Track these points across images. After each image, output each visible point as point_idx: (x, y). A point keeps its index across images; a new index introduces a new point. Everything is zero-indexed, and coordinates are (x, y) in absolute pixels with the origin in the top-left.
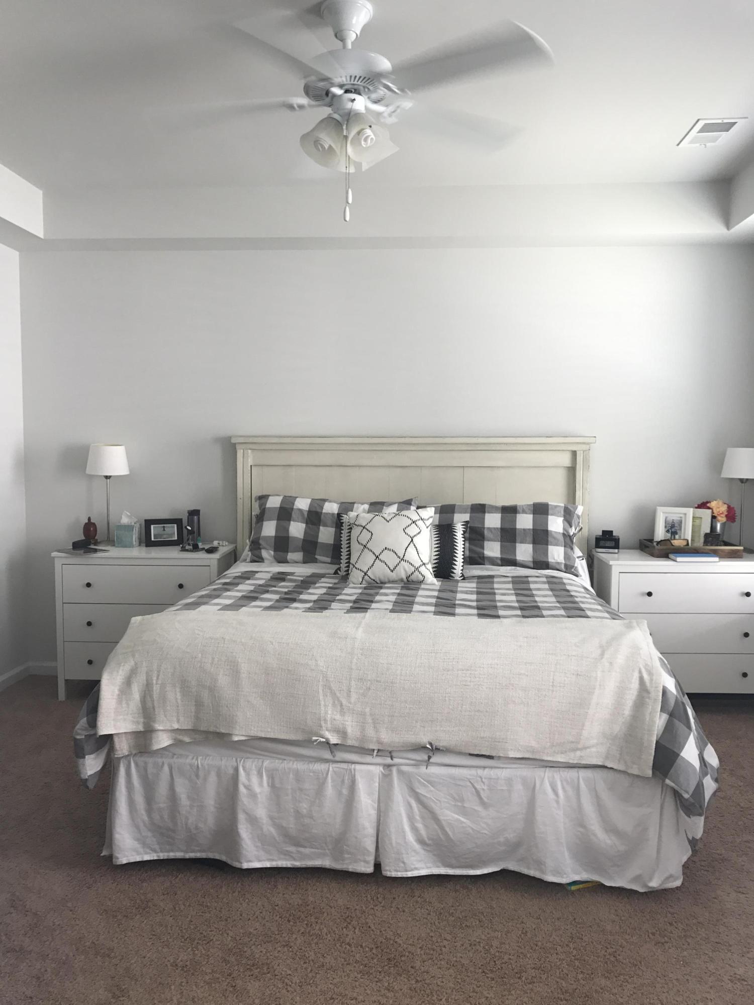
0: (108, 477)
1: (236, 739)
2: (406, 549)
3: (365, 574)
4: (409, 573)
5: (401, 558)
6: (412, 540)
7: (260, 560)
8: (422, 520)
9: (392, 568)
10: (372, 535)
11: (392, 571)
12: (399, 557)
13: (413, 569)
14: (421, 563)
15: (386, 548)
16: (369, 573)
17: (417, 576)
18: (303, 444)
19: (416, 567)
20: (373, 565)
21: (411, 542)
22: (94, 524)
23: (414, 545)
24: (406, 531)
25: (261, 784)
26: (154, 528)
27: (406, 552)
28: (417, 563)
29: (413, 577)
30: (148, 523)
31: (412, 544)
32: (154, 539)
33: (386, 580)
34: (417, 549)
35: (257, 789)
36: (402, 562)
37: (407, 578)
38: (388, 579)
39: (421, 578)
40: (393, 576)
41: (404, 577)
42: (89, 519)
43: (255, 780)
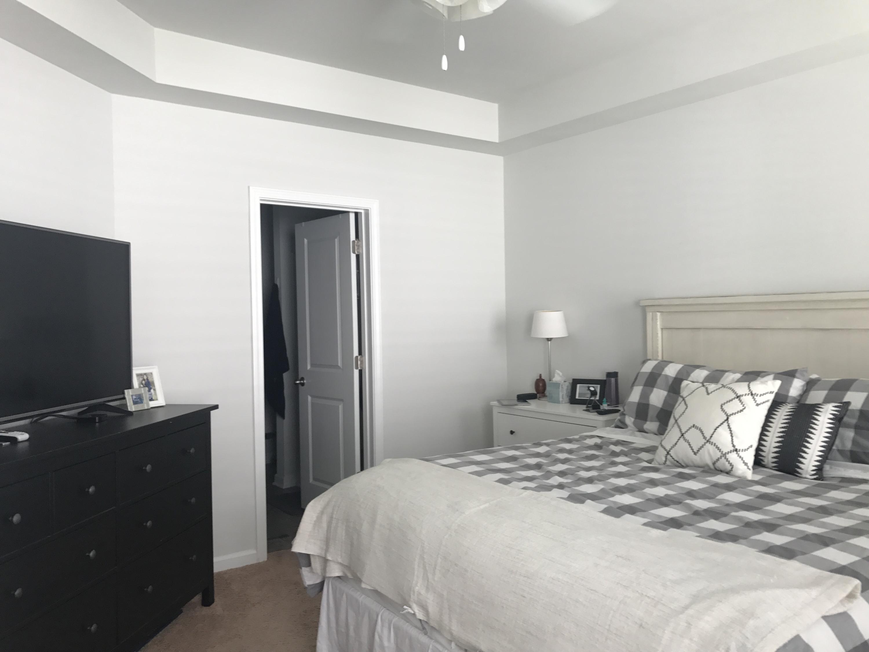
0: (549, 339)
1: (363, 586)
2: (716, 429)
3: (668, 453)
4: (715, 459)
5: (707, 439)
6: (727, 419)
7: (622, 426)
8: (752, 394)
9: (695, 450)
10: (686, 408)
11: (695, 454)
12: (705, 438)
13: (719, 454)
14: (732, 448)
15: (694, 425)
16: (671, 453)
17: (724, 464)
18: (706, 304)
19: (724, 453)
20: (676, 444)
21: (725, 420)
22: (543, 380)
23: (729, 426)
24: (724, 407)
25: (389, 640)
26: (580, 387)
27: (715, 433)
28: (727, 447)
29: (718, 465)
30: (575, 382)
31: (725, 424)
32: (579, 397)
33: (691, 464)
34: (731, 431)
35: (386, 644)
36: (708, 444)
37: (714, 464)
38: (692, 462)
39: (729, 467)
40: (696, 459)
41: (710, 463)
42: (540, 376)
43: (386, 632)
